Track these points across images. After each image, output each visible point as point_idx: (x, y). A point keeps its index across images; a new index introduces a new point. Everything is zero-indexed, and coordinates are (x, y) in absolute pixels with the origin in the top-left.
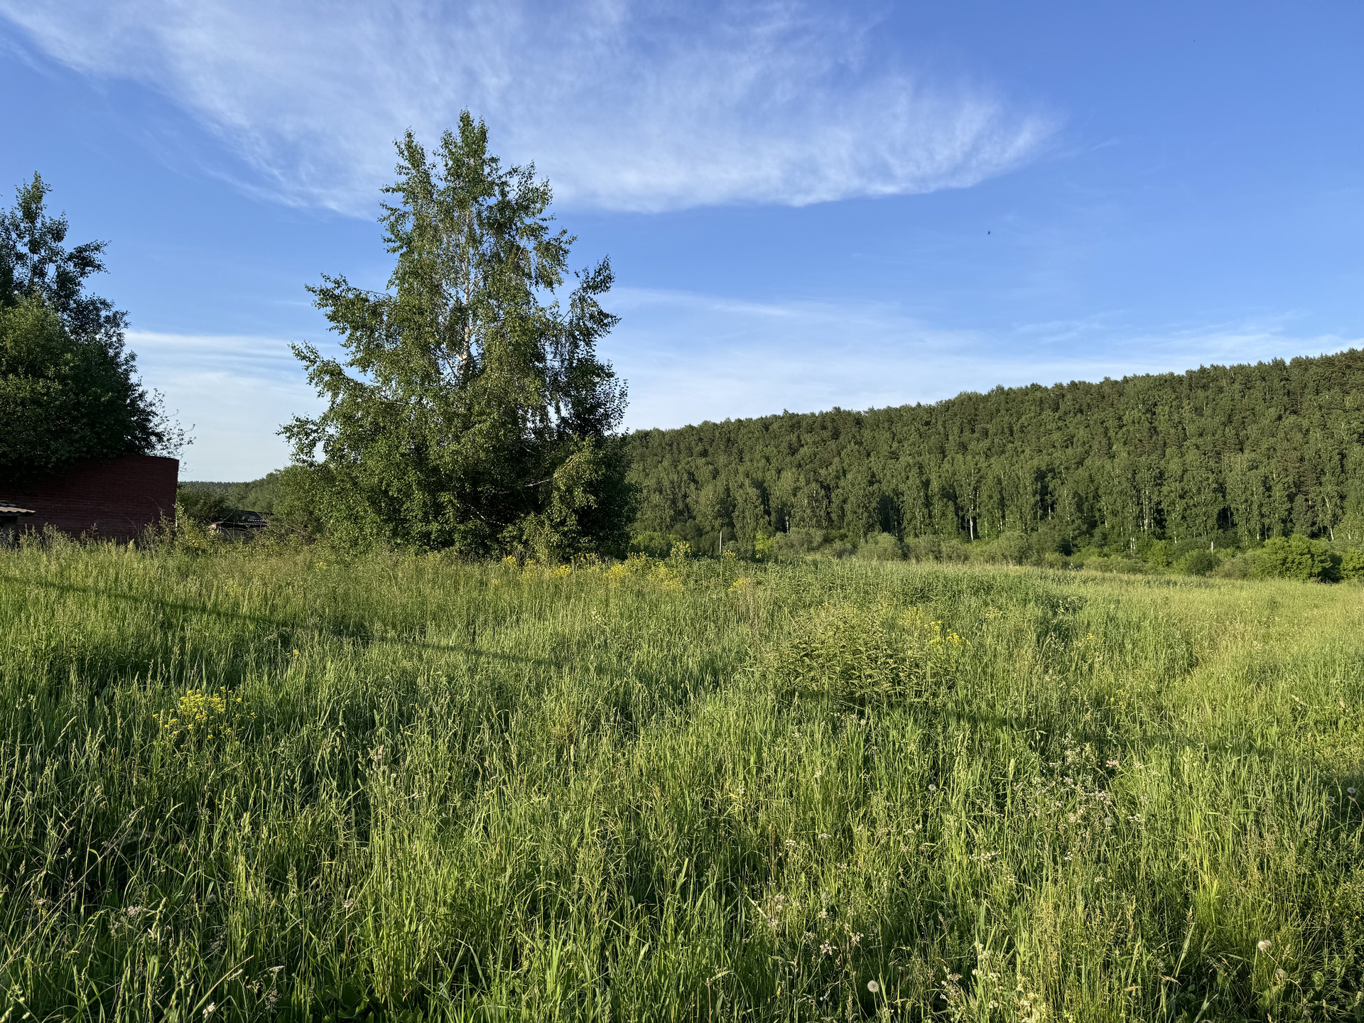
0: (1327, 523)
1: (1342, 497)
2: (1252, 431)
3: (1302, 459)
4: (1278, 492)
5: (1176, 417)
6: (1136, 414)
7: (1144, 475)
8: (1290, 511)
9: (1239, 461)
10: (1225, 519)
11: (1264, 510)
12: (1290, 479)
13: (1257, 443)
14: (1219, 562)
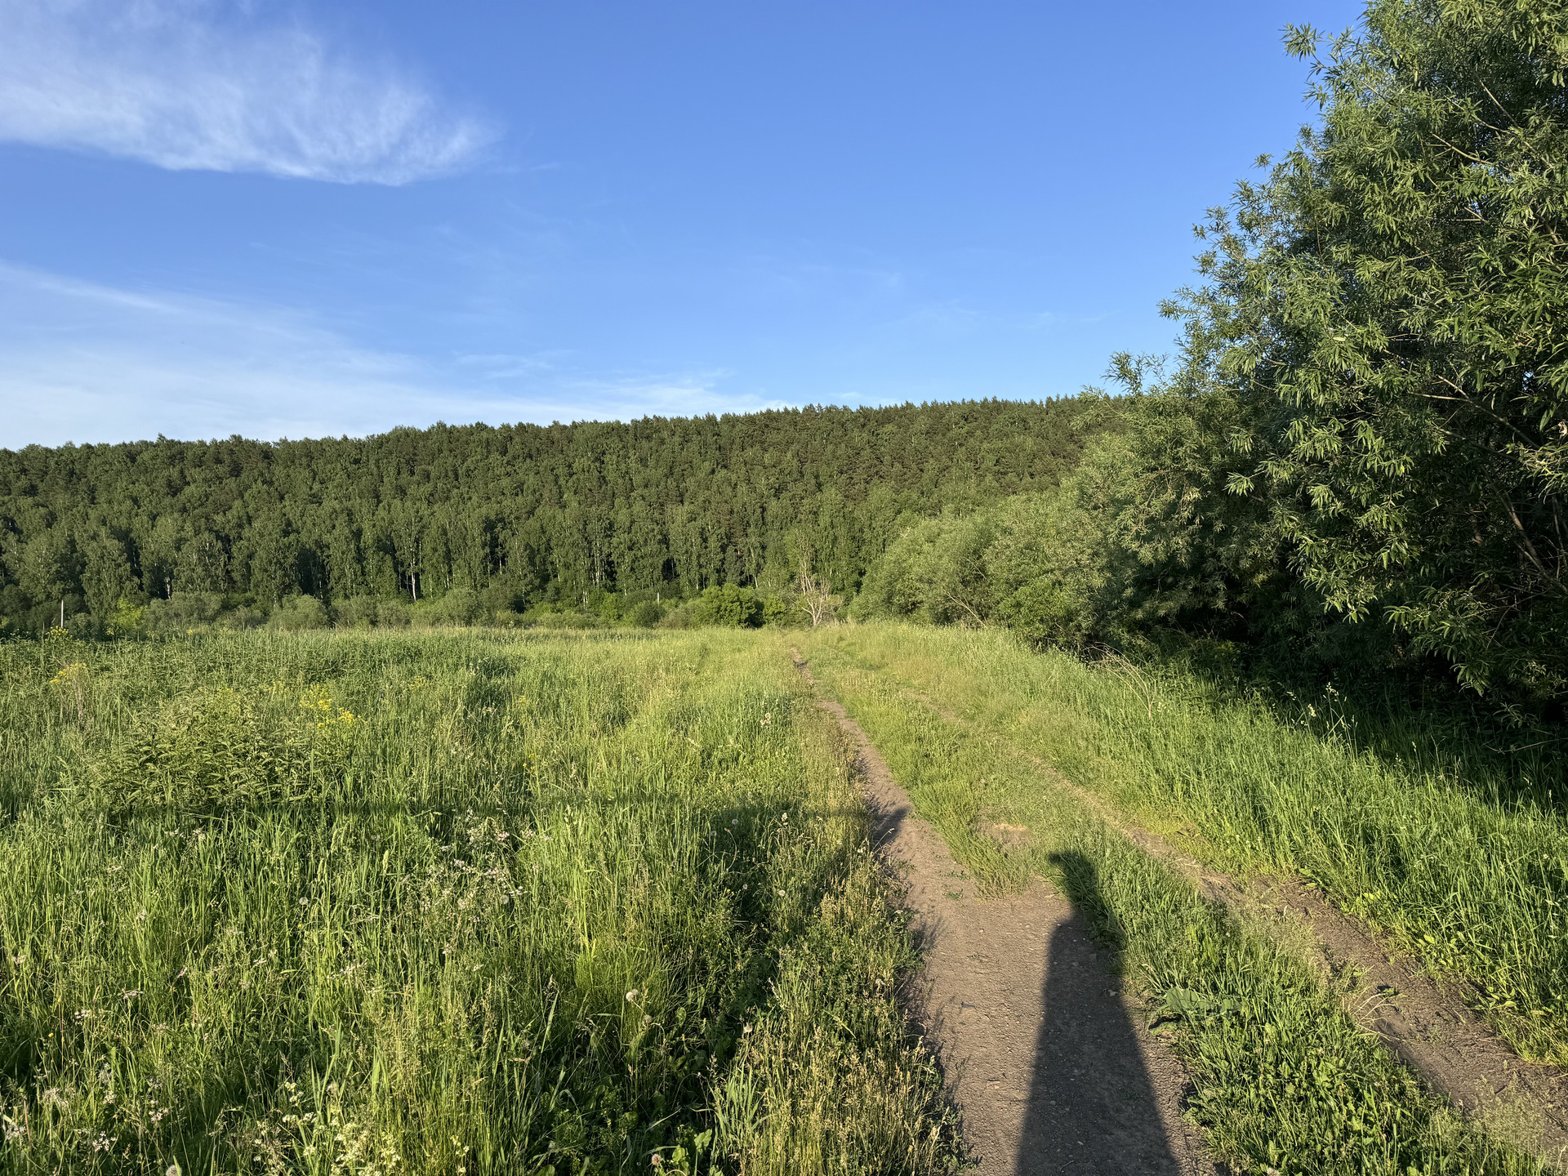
0: (752, 572)
1: (764, 548)
2: (690, 483)
3: (732, 512)
4: (713, 543)
5: (623, 467)
6: (585, 462)
7: (595, 526)
8: (723, 561)
9: (679, 514)
10: (669, 570)
11: (702, 560)
12: (722, 530)
13: (695, 496)
14: (664, 613)
